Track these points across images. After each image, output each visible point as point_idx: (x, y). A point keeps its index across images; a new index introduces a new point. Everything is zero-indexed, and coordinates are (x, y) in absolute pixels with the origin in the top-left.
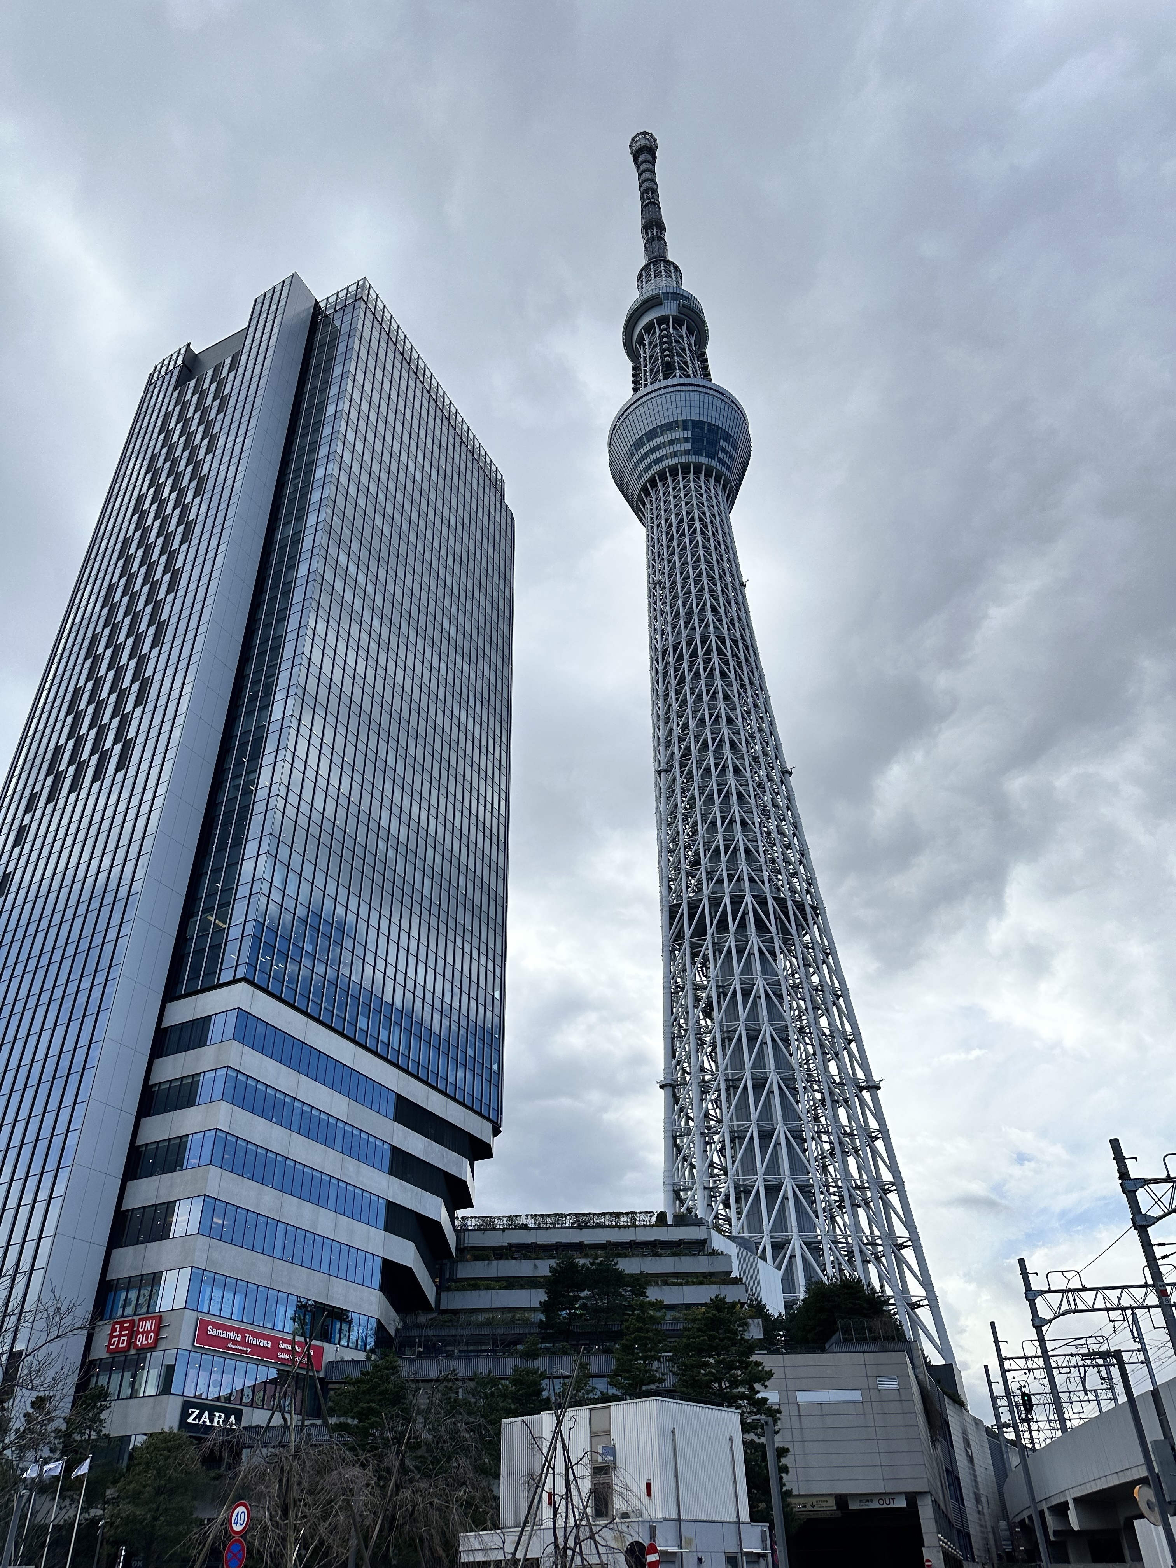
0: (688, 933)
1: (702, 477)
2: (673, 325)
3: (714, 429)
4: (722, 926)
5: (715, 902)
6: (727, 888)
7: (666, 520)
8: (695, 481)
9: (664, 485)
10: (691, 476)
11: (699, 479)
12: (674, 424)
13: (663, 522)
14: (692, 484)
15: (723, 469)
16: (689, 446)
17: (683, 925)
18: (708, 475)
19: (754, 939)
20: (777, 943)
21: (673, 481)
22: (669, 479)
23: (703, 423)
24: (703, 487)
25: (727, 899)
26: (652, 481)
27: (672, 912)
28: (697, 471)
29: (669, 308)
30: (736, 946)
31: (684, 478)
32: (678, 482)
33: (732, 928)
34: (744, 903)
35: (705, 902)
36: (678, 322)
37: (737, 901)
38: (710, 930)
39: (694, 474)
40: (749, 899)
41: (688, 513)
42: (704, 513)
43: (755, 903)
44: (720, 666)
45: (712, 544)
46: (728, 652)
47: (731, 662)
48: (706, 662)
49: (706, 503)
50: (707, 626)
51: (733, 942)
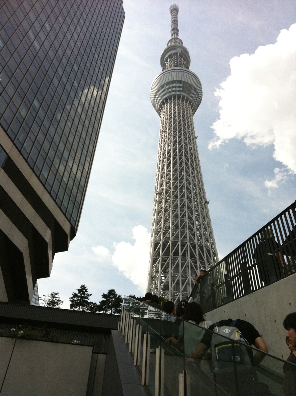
0: (161, 254)
1: (185, 100)
2: (179, 57)
3: (190, 86)
4: (176, 254)
5: (174, 244)
6: (180, 239)
7: (170, 112)
8: (182, 101)
9: (170, 101)
10: (181, 99)
11: (183, 101)
12: (177, 81)
13: (168, 112)
14: (181, 102)
15: (192, 100)
16: (181, 89)
18: (187, 100)
19: (189, 260)
21: (174, 100)
22: (173, 100)
23: (188, 83)
24: (185, 103)
25: (179, 243)
26: (166, 99)
27: (156, 245)
28: (183, 98)
29: (178, 51)
30: (181, 262)
31: (178, 100)
32: (176, 100)
33: (180, 254)
34: (186, 245)
35: (170, 243)
36: (181, 56)
37: (183, 245)
38: (171, 254)
39: (182, 99)
40: (188, 244)
41: (178, 111)
42: (184, 112)
43: (191, 246)
44: (185, 160)
45: (186, 121)
46: (189, 157)
47: (190, 160)
48: (180, 158)
49: (185, 109)
50: (182, 147)
51: (180, 260)
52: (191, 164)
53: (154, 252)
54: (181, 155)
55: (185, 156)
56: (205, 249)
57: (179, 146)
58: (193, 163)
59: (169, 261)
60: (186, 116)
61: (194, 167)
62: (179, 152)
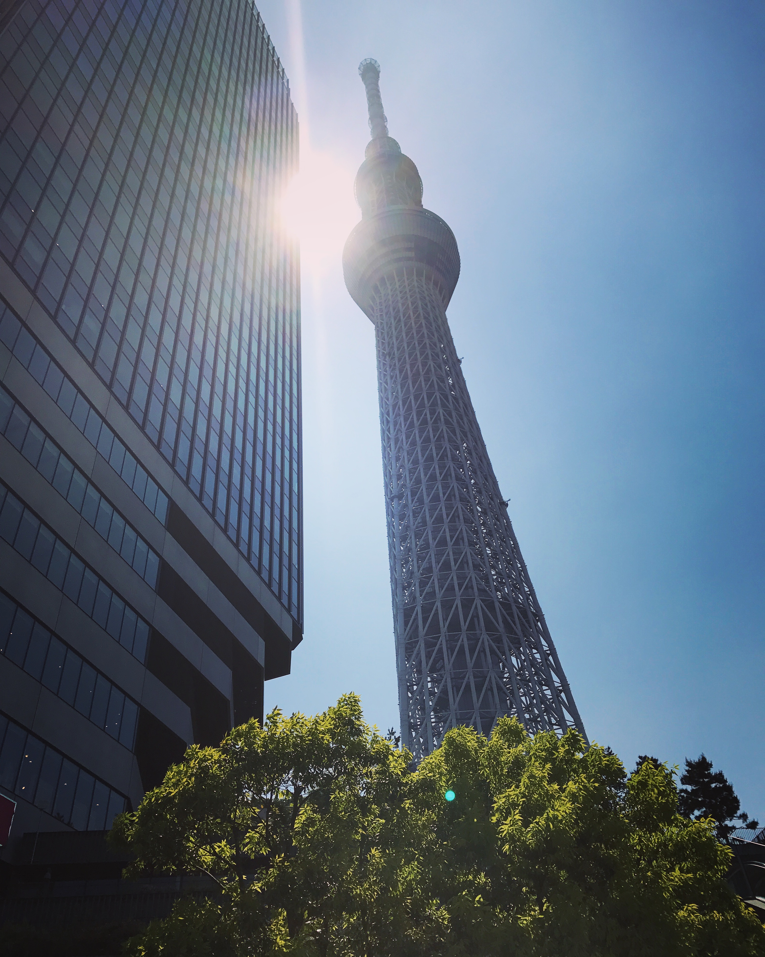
0: (422, 631)
1: (423, 279)
4: (455, 626)
5: (447, 605)
6: (458, 593)
7: (394, 309)
8: (417, 282)
9: (391, 285)
10: (415, 278)
12: (400, 238)
13: (392, 311)
14: (415, 284)
16: (412, 255)
17: (417, 627)
18: (428, 278)
19: (485, 637)
20: (506, 641)
21: (399, 282)
22: (397, 281)
23: (425, 238)
24: (424, 286)
25: (458, 602)
26: (382, 282)
28: (419, 275)
31: (408, 280)
32: (404, 282)
33: (464, 627)
34: (474, 606)
35: (438, 604)
36: (400, 178)
37: (467, 604)
38: (444, 629)
40: (478, 602)
43: (484, 606)
44: (444, 415)
45: (434, 327)
46: (451, 406)
47: (454, 414)
48: (432, 413)
49: (427, 298)
50: (432, 385)
51: (465, 640)
52: (458, 422)
53: (405, 630)
54: (434, 404)
55: (444, 405)
56: (514, 608)
57: (426, 385)
58: (462, 419)
59: (441, 644)
60: (431, 314)
61: (466, 427)
62: (429, 399)
